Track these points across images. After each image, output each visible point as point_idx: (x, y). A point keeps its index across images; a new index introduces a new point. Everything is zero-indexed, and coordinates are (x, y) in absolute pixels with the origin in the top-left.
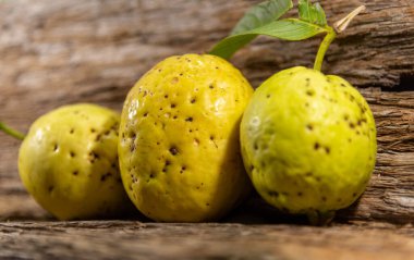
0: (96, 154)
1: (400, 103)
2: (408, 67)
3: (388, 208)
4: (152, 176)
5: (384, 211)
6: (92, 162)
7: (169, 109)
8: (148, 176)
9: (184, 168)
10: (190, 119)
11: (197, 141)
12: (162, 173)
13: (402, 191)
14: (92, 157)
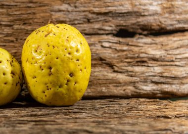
0: (13, 73)
1: (130, 44)
2: (125, 26)
3: (138, 91)
4: (60, 87)
5: (137, 93)
6: (13, 77)
7: (67, 55)
8: (58, 87)
9: (76, 83)
10: (78, 60)
11: (81, 70)
12: (65, 86)
13: (141, 83)
14: (12, 75)
